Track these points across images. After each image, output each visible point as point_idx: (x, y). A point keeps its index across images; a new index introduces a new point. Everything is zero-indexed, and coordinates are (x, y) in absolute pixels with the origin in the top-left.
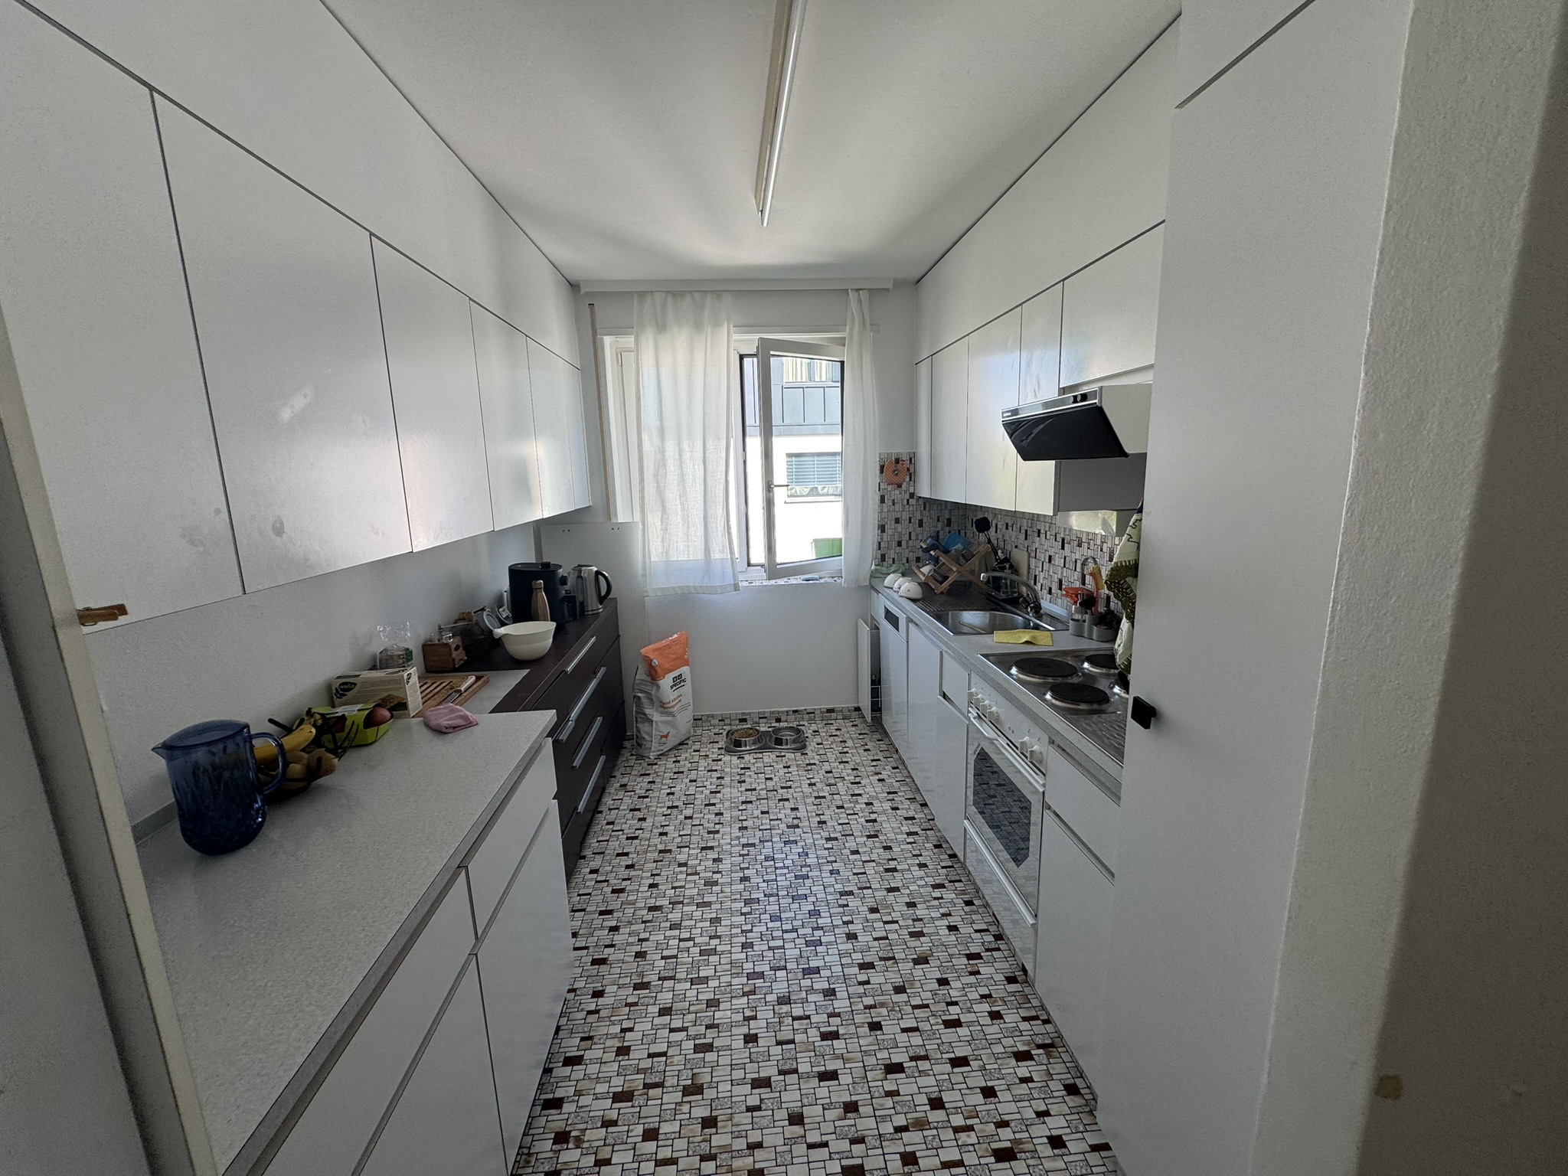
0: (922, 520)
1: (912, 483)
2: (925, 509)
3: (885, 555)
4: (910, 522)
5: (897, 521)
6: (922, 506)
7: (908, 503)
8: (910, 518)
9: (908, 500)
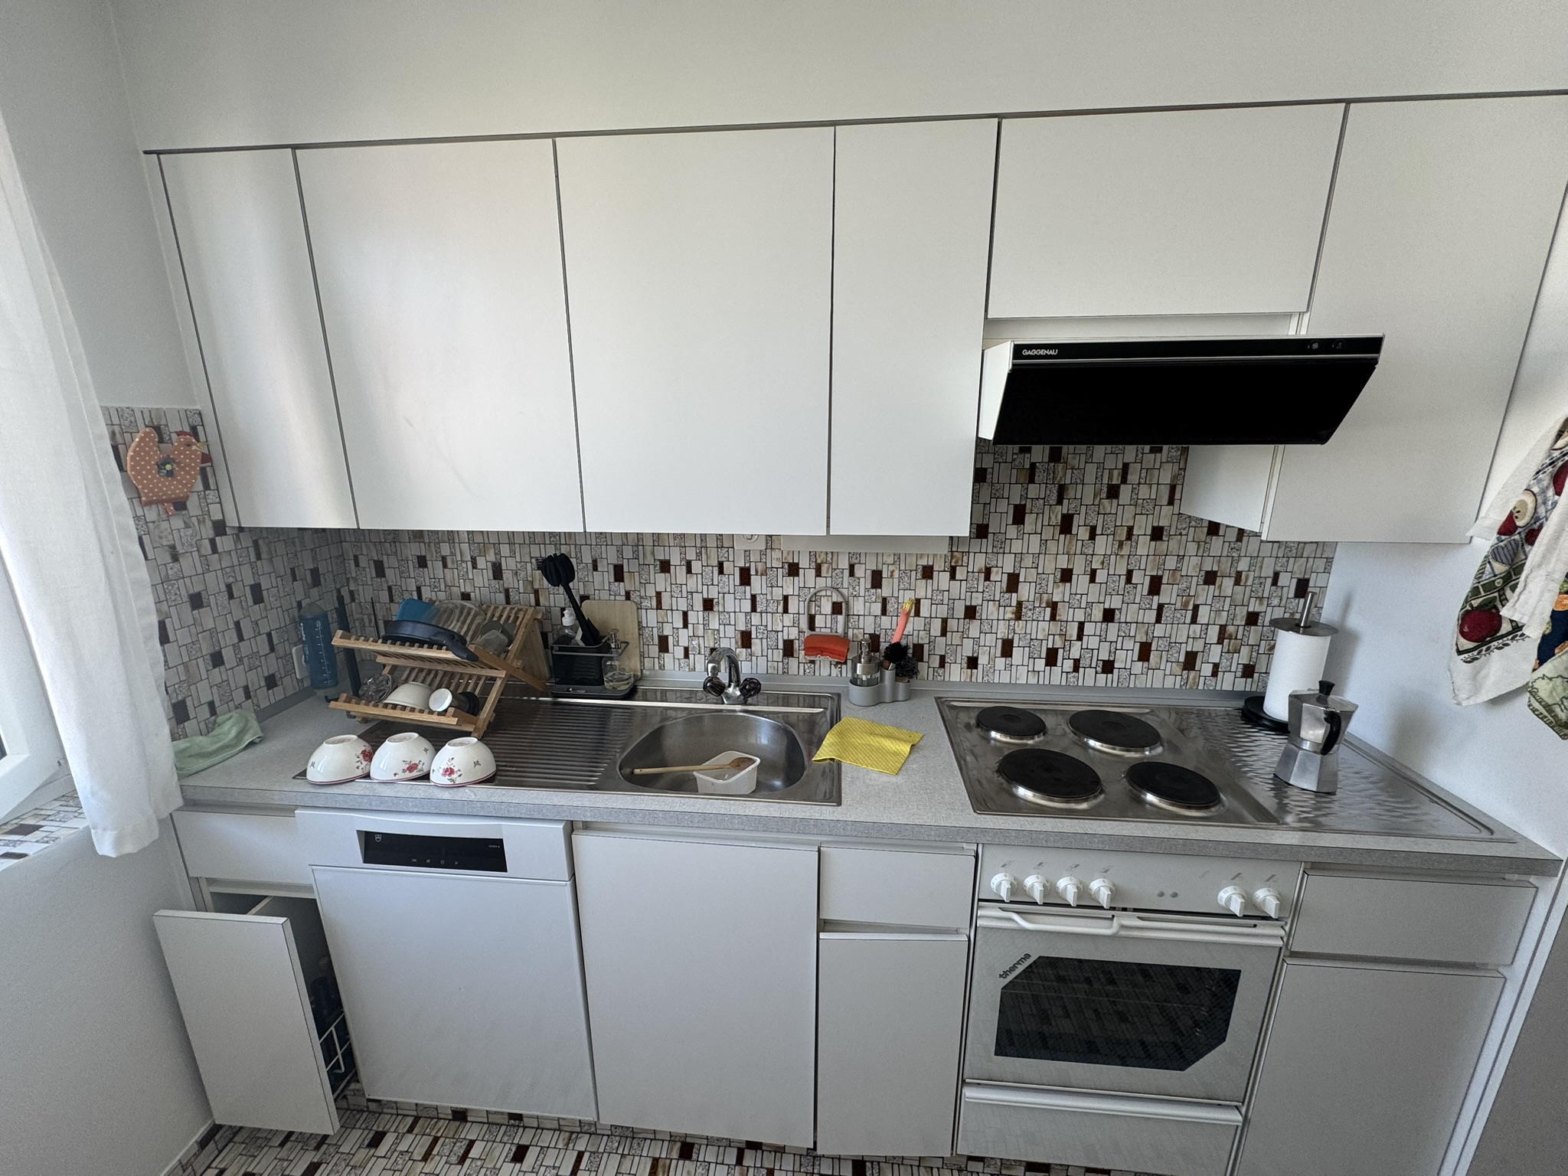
0: (259, 585)
1: (211, 495)
2: (259, 557)
3: (183, 702)
4: (231, 596)
5: (197, 601)
6: (252, 550)
7: (214, 550)
8: (229, 587)
9: (213, 542)
